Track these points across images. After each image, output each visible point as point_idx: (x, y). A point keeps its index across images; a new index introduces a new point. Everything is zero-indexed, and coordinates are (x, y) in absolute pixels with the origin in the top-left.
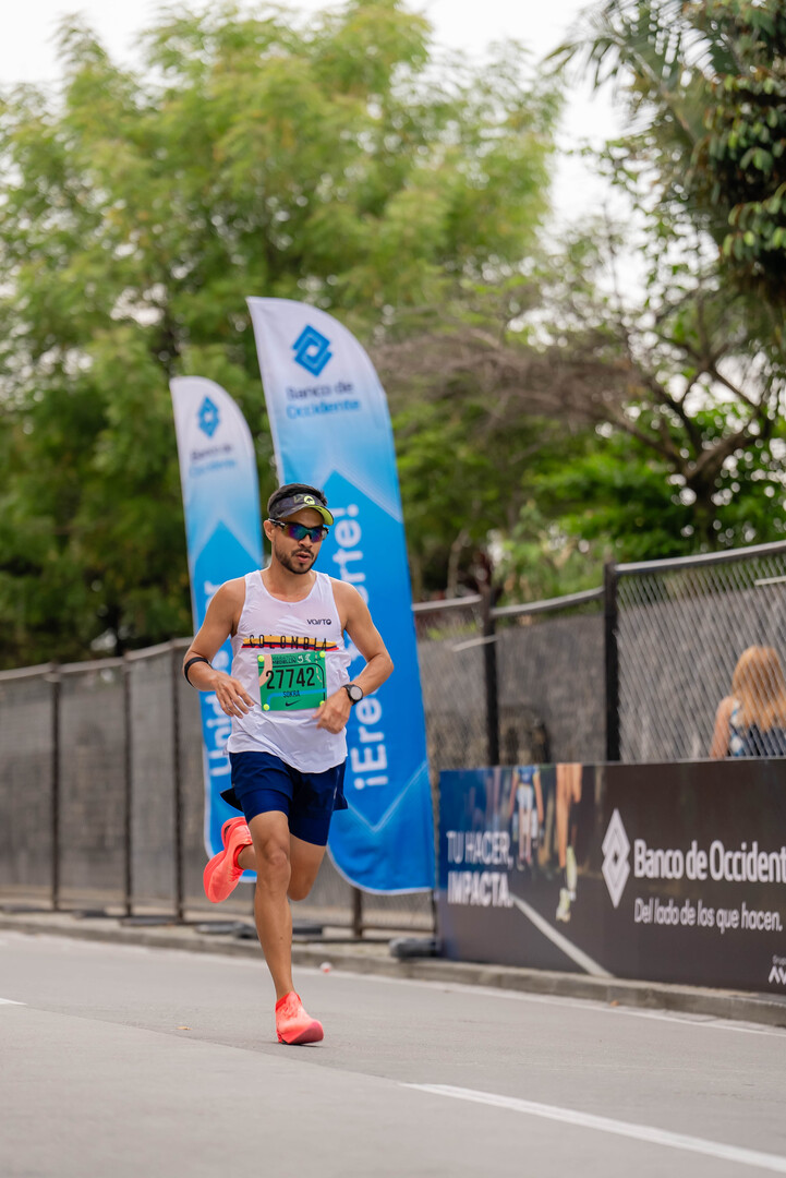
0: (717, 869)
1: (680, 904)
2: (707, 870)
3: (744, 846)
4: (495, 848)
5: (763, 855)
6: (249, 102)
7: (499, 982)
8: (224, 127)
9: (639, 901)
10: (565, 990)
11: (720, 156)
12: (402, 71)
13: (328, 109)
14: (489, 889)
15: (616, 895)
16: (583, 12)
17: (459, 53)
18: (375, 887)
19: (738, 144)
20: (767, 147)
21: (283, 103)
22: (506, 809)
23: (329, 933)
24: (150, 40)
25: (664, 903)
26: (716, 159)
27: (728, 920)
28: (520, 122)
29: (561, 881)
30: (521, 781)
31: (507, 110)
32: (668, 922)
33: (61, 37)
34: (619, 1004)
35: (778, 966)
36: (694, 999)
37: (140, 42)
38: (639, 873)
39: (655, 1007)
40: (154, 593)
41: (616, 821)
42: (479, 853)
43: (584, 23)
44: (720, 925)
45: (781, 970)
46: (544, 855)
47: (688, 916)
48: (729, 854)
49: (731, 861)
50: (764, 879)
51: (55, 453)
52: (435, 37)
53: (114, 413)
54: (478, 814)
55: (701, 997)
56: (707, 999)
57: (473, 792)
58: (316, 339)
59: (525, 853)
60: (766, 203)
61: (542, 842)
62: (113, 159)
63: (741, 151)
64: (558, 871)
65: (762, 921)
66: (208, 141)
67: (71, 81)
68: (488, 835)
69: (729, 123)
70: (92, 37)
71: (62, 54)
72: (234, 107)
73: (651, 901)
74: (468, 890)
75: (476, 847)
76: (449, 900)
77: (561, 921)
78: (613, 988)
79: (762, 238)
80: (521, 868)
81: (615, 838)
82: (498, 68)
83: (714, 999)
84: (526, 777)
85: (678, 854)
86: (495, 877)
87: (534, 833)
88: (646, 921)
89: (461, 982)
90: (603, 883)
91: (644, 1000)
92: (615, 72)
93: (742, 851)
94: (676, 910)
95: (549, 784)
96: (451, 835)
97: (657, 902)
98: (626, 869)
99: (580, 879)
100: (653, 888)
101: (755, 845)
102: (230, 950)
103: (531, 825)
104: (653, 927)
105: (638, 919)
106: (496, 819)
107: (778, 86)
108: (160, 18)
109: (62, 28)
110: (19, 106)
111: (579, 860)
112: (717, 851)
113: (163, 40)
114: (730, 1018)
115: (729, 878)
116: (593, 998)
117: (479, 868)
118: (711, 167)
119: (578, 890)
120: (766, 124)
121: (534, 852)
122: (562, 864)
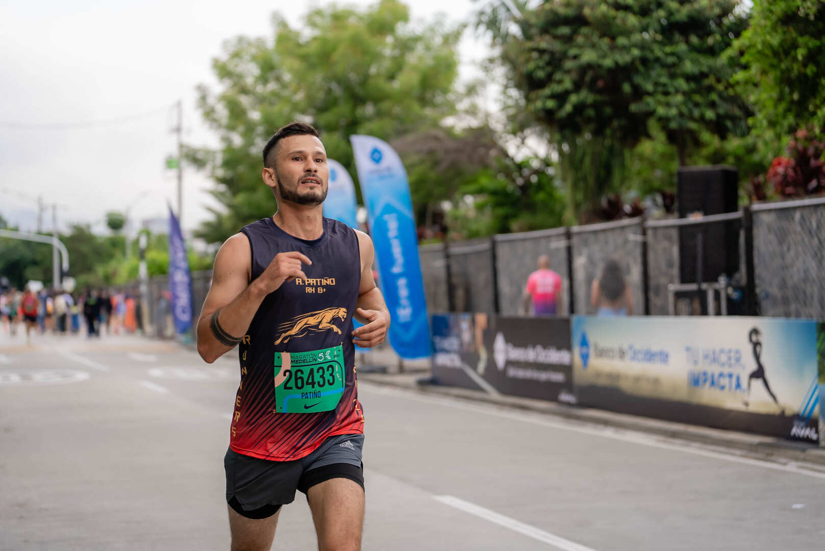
1: (526, 370)
3: (550, 348)
5: (558, 352)
9: (511, 369)
10: (483, 401)
14: (452, 360)
15: (501, 367)
19: (532, 69)
22: (456, 330)
25: (520, 370)
27: (544, 376)
29: (479, 359)
30: (463, 321)
32: (521, 376)
38: (510, 358)
41: (500, 334)
42: (448, 346)
44: (541, 378)
50: (558, 362)
54: (445, 330)
57: (443, 324)
59: (465, 347)
64: (478, 354)
68: (451, 339)
73: (515, 369)
74: (443, 360)
76: (437, 363)
77: (480, 373)
80: (464, 352)
81: (500, 343)
85: (524, 350)
86: (454, 355)
87: (469, 340)
88: (513, 376)
90: (496, 361)
94: (524, 372)
96: (436, 338)
98: (505, 356)
99: (486, 359)
100: (515, 364)
103: (467, 337)
104: (515, 378)
105: (510, 375)
106: (453, 334)
111: (486, 351)
112: (540, 350)
117: (448, 352)
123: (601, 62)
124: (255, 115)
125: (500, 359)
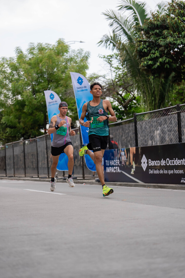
0: (168, 163)
1: (159, 170)
2: (166, 164)
3: (174, 159)
4: (116, 163)
5: (179, 160)
6: (45, 57)
7: (121, 185)
8: (41, 61)
9: (150, 170)
10: (136, 186)
11: (139, 50)
12: (65, 54)
13: (56, 58)
14: (115, 170)
15: (144, 169)
16: (104, 36)
17: (74, 50)
18: (93, 170)
19: (142, 48)
20: (146, 49)
21: (50, 57)
22: (119, 156)
23: (78, 178)
24: (29, 50)
25: (156, 170)
26: (138, 50)
27: (171, 172)
28: (82, 61)
29: (132, 167)
30: (121, 151)
31: (81, 59)
32: (157, 173)
33: (16, 50)
34: (149, 188)
35: (183, 180)
36: (167, 186)
37: (27, 51)
38: (149, 165)
39: (158, 188)
40: (33, 130)
41: (144, 156)
42: (113, 164)
43: (104, 37)
44: (169, 173)
45: (184, 180)
46: (127, 163)
47: (161, 172)
48: (171, 161)
49: (171, 162)
50: (179, 164)
51: (17, 110)
52: (71, 48)
53: (27, 103)
54: (112, 157)
55: (169, 186)
56: (171, 186)
57: (111, 154)
58: (81, 79)
59: (123, 163)
60: (147, 57)
61: (127, 161)
62: (25, 66)
63: (143, 49)
64: (131, 166)
65: (179, 172)
66: (38, 64)
67: (17, 57)
68: (115, 161)
69: (140, 45)
70: (20, 50)
71: (16, 53)
72: (43, 58)
73: (153, 170)
74: (110, 170)
75: (112, 163)
76: (107, 172)
77: (132, 174)
78: (147, 185)
79: (147, 63)
80: (122, 166)
81: (144, 159)
82: (80, 53)
83: (172, 186)
84: (123, 150)
85: (159, 161)
86: (117, 168)
87: (125, 160)
88: (152, 173)
89: (112, 185)
90: (142, 167)
91: (155, 187)
92: (109, 44)
93: (174, 160)
94: (158, 171)
95: (128, 151)
96: (106, 161)
97: (154, 170)
98: (147, 165)
99: (136, 167)
100: (153, 168)
101: (177, 159)
102: (63, 182)
103: (124, 158)
104: (153, 174)
105: (150, 173)
106: (116, 158)
107: (146, 40)
108: (30, 47)
109: (16, 49)
110: (10, 60)
111: (135, 164)
112: (168, 160)
113: (31, 50)
114: (176, 189)
115: (171, 165)
116: (143, 187)
117: (113, 166)
118: (138, 52)
119: (135, 169)
120: (146, 45)
121: (125, 163)
122: (132, 164)
123: (175, 42)
124: (10, 86)
125: (144, 166)
